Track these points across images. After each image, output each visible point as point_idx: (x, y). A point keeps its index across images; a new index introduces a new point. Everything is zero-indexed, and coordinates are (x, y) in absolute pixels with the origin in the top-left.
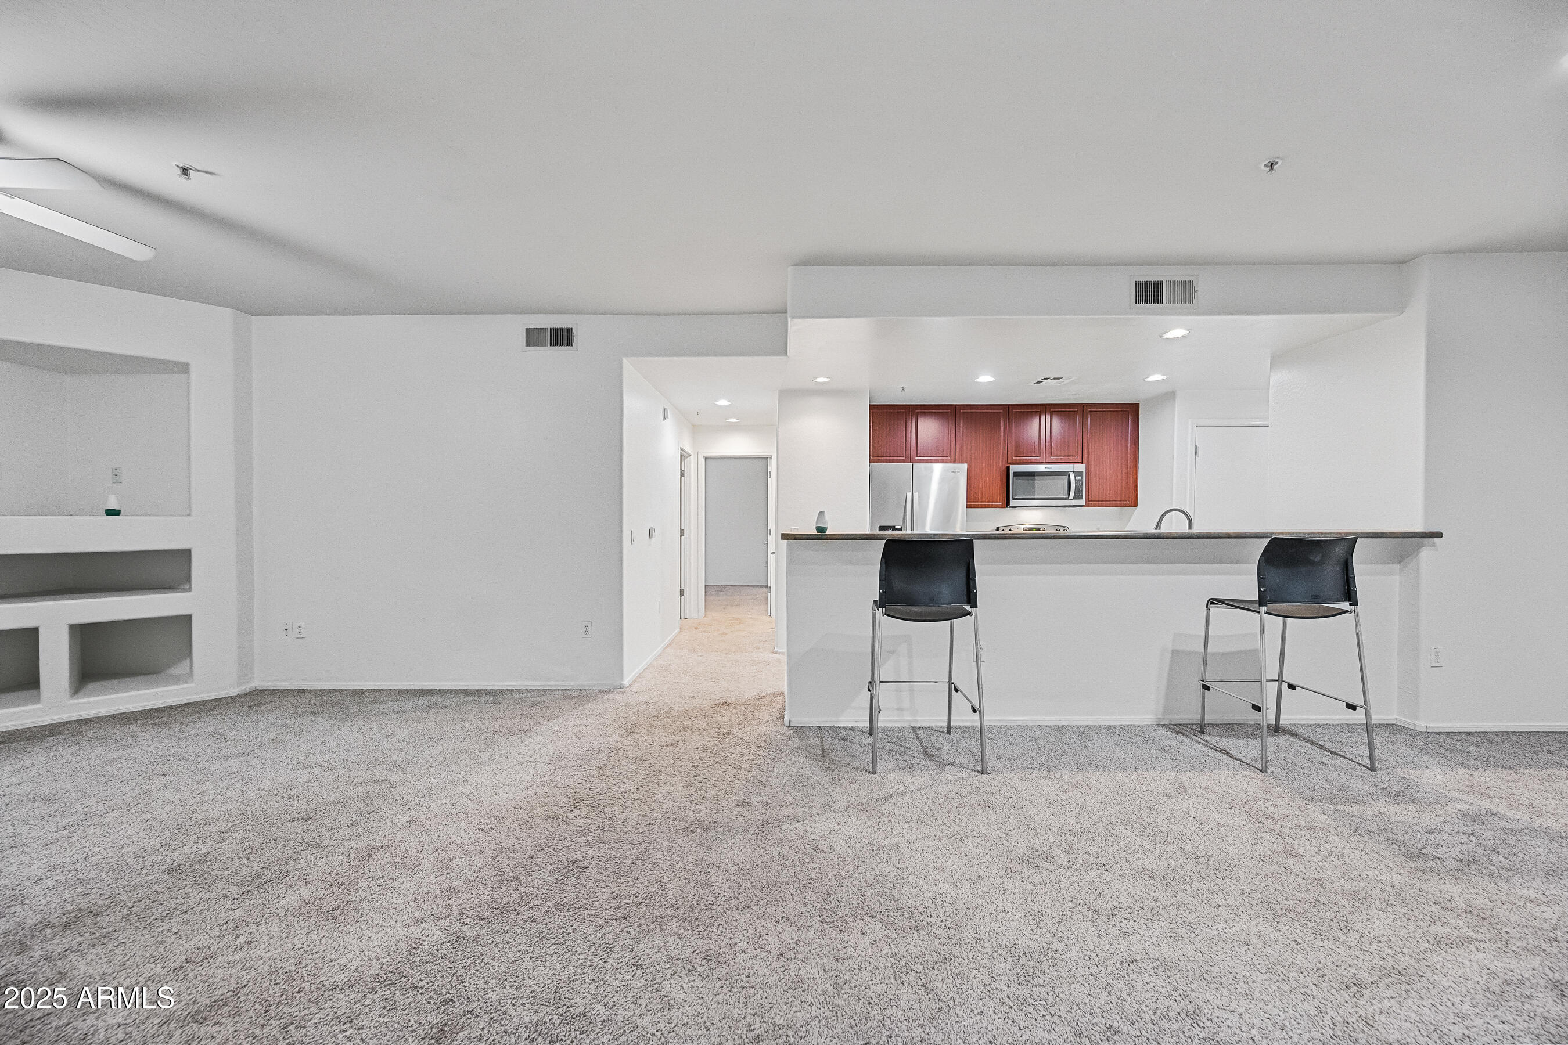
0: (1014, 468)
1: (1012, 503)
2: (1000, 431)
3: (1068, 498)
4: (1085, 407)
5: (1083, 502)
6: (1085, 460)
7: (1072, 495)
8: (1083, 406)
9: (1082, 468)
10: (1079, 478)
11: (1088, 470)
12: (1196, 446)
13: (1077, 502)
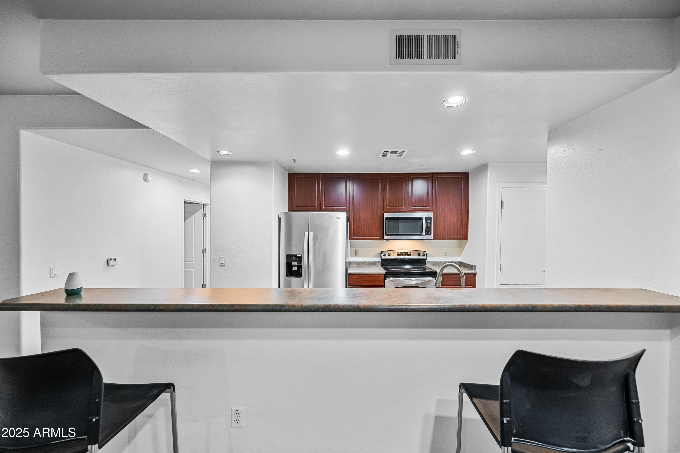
0: (386, 215)
1: (386, 237)
2: (378, 190)
3: (421, 235)
4: (434, 175)
5: (431, 237)
6: (434, 210)
7: (424, 233)
8: (432, 174)
9: (431, 214)
10: (429, 221)
11: (435, 216)
12: (502, 201)
13: (427, 237)
